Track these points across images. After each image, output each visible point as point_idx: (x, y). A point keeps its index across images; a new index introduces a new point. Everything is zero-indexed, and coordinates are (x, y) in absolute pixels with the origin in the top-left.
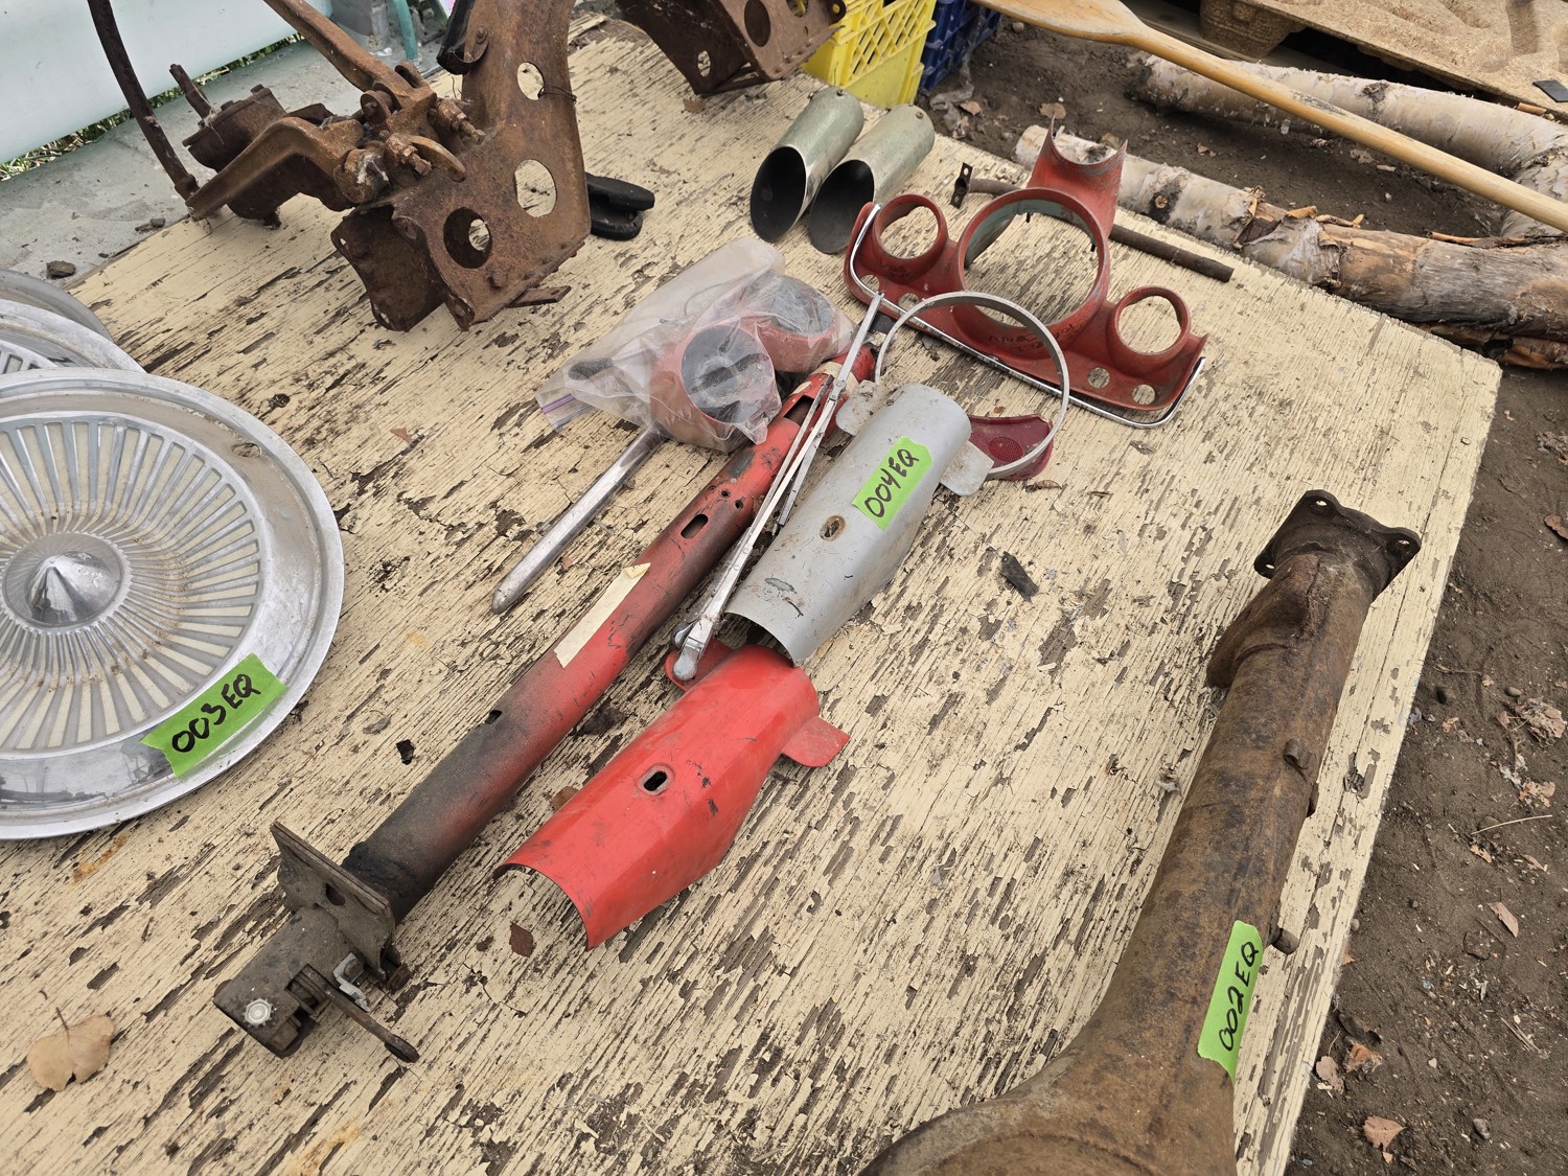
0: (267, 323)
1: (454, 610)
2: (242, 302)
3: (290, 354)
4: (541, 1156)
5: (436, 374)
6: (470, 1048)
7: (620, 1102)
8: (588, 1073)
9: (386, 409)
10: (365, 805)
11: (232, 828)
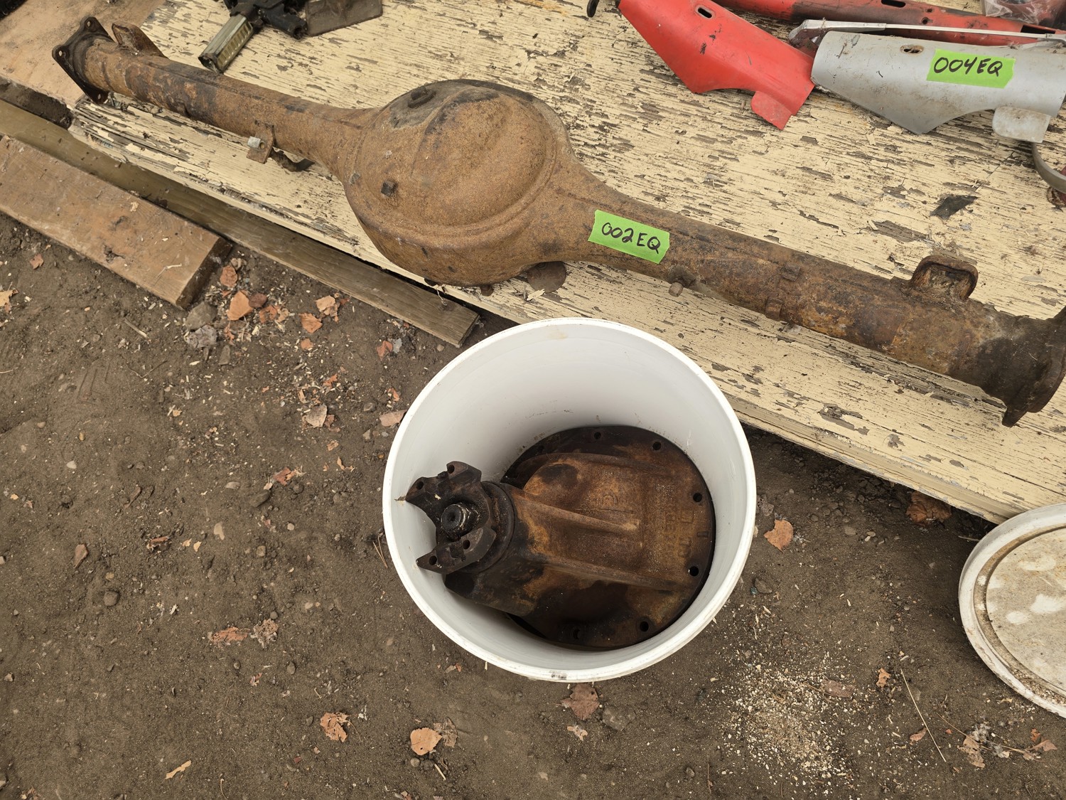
4: (561, 66)
6: (598, 35)
7: (583, 85)
8: (593, 72)
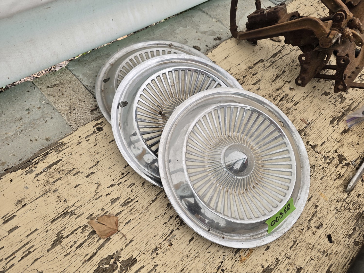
0: (258, 76)
1: (332, 187)
2: (250, 68)
3: (266, 87)
5: (309, 102)
9: (297, 111)
10: (321, 256)
11: (283, 254)
